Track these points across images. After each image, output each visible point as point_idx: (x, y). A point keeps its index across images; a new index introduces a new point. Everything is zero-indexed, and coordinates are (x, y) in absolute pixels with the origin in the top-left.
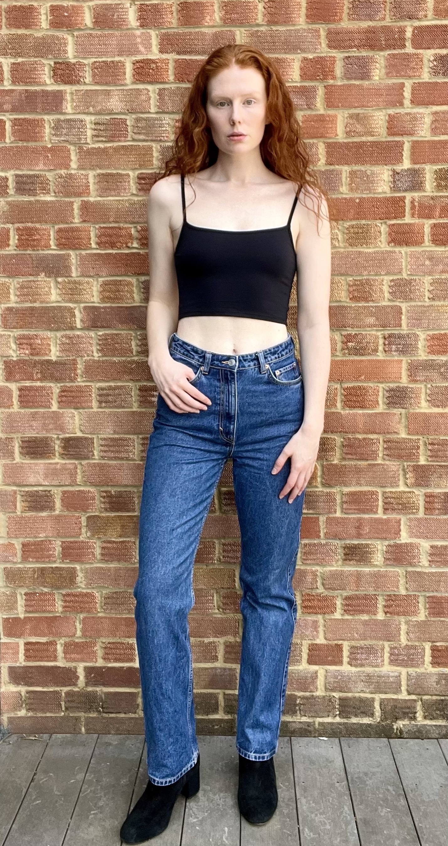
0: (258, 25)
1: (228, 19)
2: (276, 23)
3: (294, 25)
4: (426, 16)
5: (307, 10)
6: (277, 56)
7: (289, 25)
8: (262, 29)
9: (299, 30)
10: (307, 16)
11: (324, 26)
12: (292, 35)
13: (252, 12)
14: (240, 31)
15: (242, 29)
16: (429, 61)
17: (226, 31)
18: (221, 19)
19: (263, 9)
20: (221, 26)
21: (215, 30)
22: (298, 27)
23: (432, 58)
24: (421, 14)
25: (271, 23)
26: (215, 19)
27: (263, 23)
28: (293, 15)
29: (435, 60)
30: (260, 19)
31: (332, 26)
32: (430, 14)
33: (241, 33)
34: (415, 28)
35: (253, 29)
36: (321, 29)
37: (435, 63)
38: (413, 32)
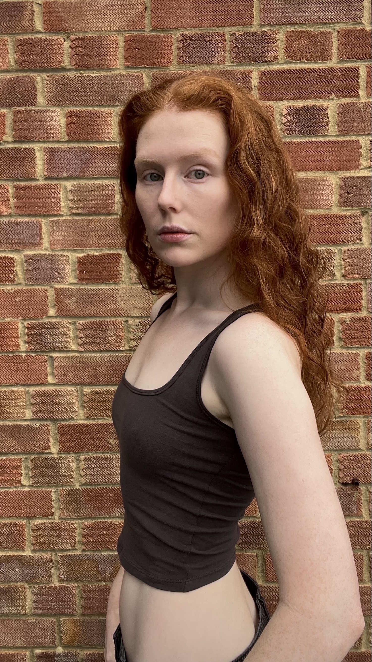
0: (64, 70)
1: (25, 61)
2: (87, 68)
3: (111, 69)
4: (276, 58)
5: (125, 51)
6: (89, 109)
7: (103, 70)
8: (69, 74)
9: (116, 76)
10: (126, 59)
11: (147, 70)
12: (107, 82)
13: (56, 53)
14: (41, 77)
15: (45, 75)
16: (281, 115)
17: (24, 77)
18: (16, 62)
19: (70, 50)
20: (17, 71)
21: (9, 76)
22: (116, 72)
23: (285, 112)
24: (271, 54)
25: (80, 67)
26: (9, 62)
27: (70, 67)
28: (108, 57)
29: (289, 114)
30: (66, 62)
31: (157, 71)
32: (281, 55)
33: (43, 79)
34: (263, 74)
35: (59, 74)
36: (144, 75)
37: (289, 118)
38: (261, 78)
